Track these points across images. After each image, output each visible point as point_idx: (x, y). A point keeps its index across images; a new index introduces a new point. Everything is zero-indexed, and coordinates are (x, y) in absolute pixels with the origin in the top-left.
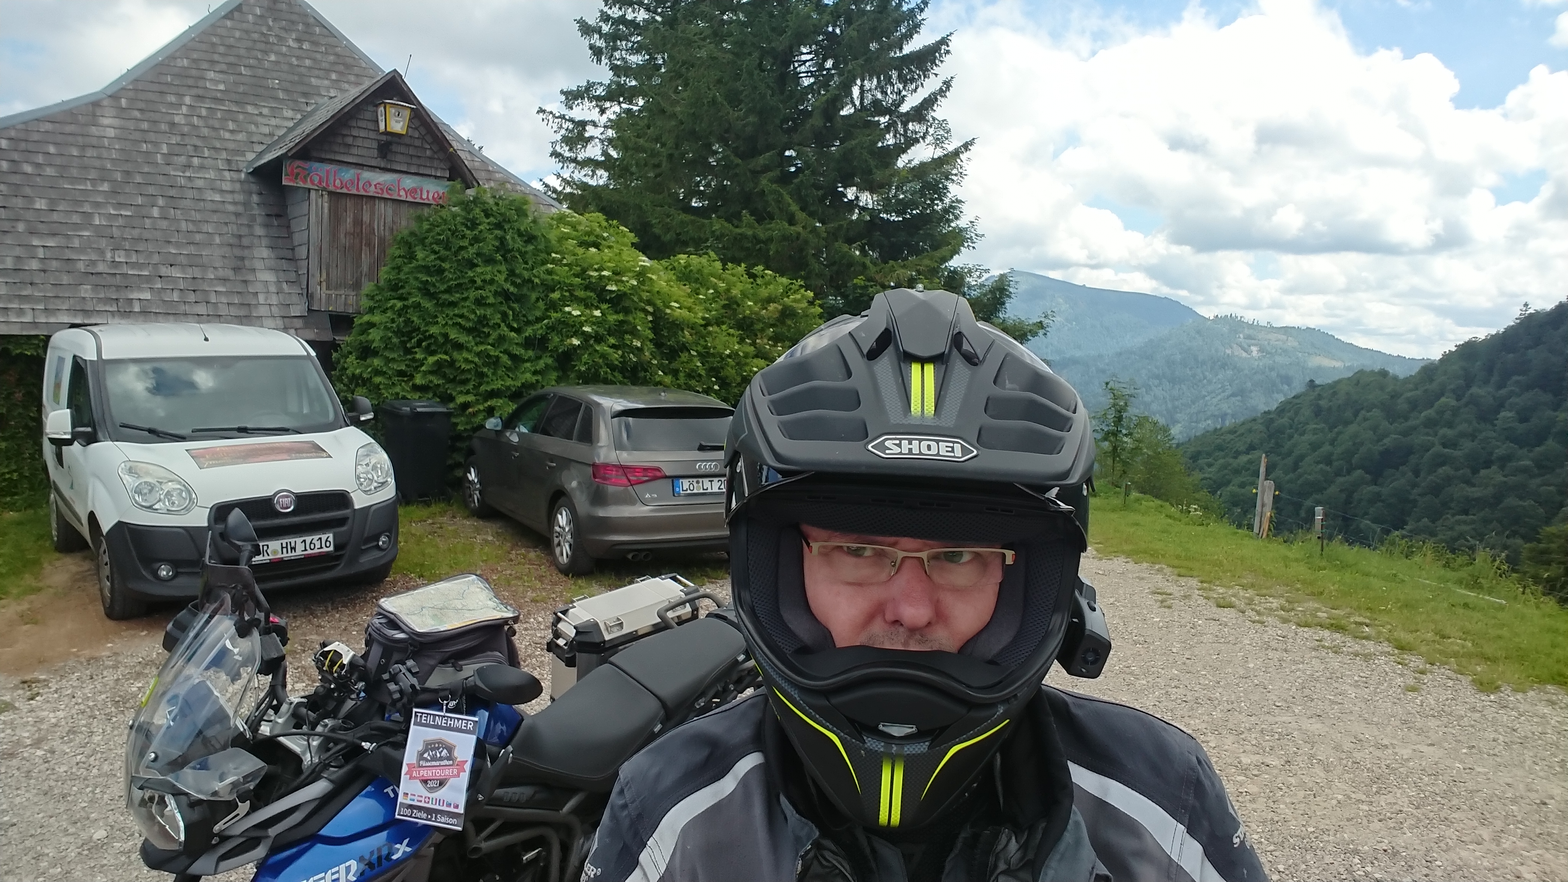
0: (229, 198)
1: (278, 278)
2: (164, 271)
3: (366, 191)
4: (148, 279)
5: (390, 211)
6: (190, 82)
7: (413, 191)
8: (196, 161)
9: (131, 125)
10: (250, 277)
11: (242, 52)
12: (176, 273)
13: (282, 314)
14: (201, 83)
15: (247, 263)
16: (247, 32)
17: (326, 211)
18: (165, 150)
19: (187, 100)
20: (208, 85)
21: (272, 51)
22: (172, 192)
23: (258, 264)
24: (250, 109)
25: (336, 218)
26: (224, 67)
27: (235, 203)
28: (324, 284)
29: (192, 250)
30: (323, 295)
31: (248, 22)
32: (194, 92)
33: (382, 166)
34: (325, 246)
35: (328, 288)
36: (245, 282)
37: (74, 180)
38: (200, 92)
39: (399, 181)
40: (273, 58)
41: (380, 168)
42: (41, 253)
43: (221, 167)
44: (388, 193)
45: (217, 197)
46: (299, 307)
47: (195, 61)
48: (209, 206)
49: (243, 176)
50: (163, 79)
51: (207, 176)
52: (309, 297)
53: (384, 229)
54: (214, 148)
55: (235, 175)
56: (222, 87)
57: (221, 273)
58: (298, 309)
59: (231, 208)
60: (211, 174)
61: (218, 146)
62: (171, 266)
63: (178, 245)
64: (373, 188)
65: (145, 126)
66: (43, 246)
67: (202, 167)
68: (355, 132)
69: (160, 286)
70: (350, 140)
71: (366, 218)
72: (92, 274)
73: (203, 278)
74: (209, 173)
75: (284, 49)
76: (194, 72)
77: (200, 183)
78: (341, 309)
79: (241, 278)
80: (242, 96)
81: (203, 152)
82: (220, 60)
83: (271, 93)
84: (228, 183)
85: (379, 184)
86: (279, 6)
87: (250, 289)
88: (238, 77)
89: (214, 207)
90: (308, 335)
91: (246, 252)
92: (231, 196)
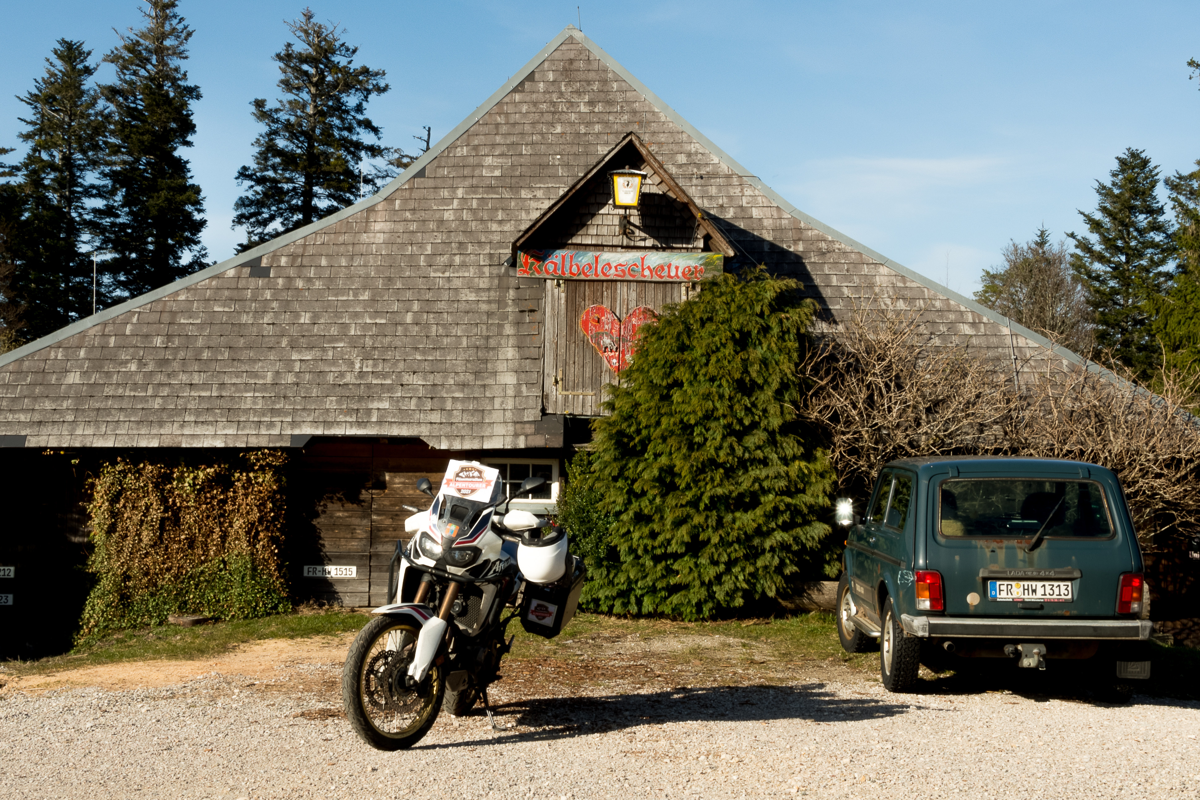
0: (484, 296)
1: (518, 379)
2: (407, 379)
3: (605, 275)
4: (390, 388)
5: (633, 295)
6: (466, 172)
7: (660, 268)
8: (457, 259)
9: (400, 227)
10: (491, 381)
11: (527, 128)
12: (417, 380)
13: (515, 420)
14: (477, 172)
15: (489, 366)
16: (535, 104)
18: (429, 250)
19: (460, 193)
20: (484, 173)
21: (560, 121)
22: (429, 296)
23: (501, 366)
24: (524, 194)
25: (573, 307)
26: (504, 149)
27: (489, 302)
28: (560, 384)
29: (438, 355)
30: (559, 397)
31: (538, 92)
32: (467, 183)
33: (625, 244)
34: (562, 342)
35: (565, 389)
36: (484, 386)
37: (339, 292)
38: (475, 181)
39: (643, 259)
40: (559, 129)
42: (297, 367)
43: (482, 263)
44: (631, 275)
45: (472, 297)
46: (533, 411)
47: (476, 148)
48: (463, 306)
49: (503, 269)
50: (440, 172)
51: (466, 274)
52: (544, 398)
54: (479, 243)
55: (495, 270)
56: (497, 173)
57: (462, 378)
58: (532, 414)
59: (484, 307)
61: (483, 240)
62: (414, 373)
63: (424, 352)
64: (613, 271)
65: (413, 227)
66: (301, 360)
67: (463, 265)
69: (399, 395)
72: (340, 385)
73: (443, 385)
74: (469, 271)
75: (573, 117)
76: (471, 160)
77: (457, 283)
78: (578, 411)
79: (480, 383)
80: (517, 180)
81: (467, 249)
82: (502, 142)
83: (550, 171)
84: (486, 280)
85: (620, 265)
86: (576, 65)
87: (488, 394)
88: (517, 158)
89: (468, 307)
90: (538, 441)
91: (491, 353)
92: (487, 294)
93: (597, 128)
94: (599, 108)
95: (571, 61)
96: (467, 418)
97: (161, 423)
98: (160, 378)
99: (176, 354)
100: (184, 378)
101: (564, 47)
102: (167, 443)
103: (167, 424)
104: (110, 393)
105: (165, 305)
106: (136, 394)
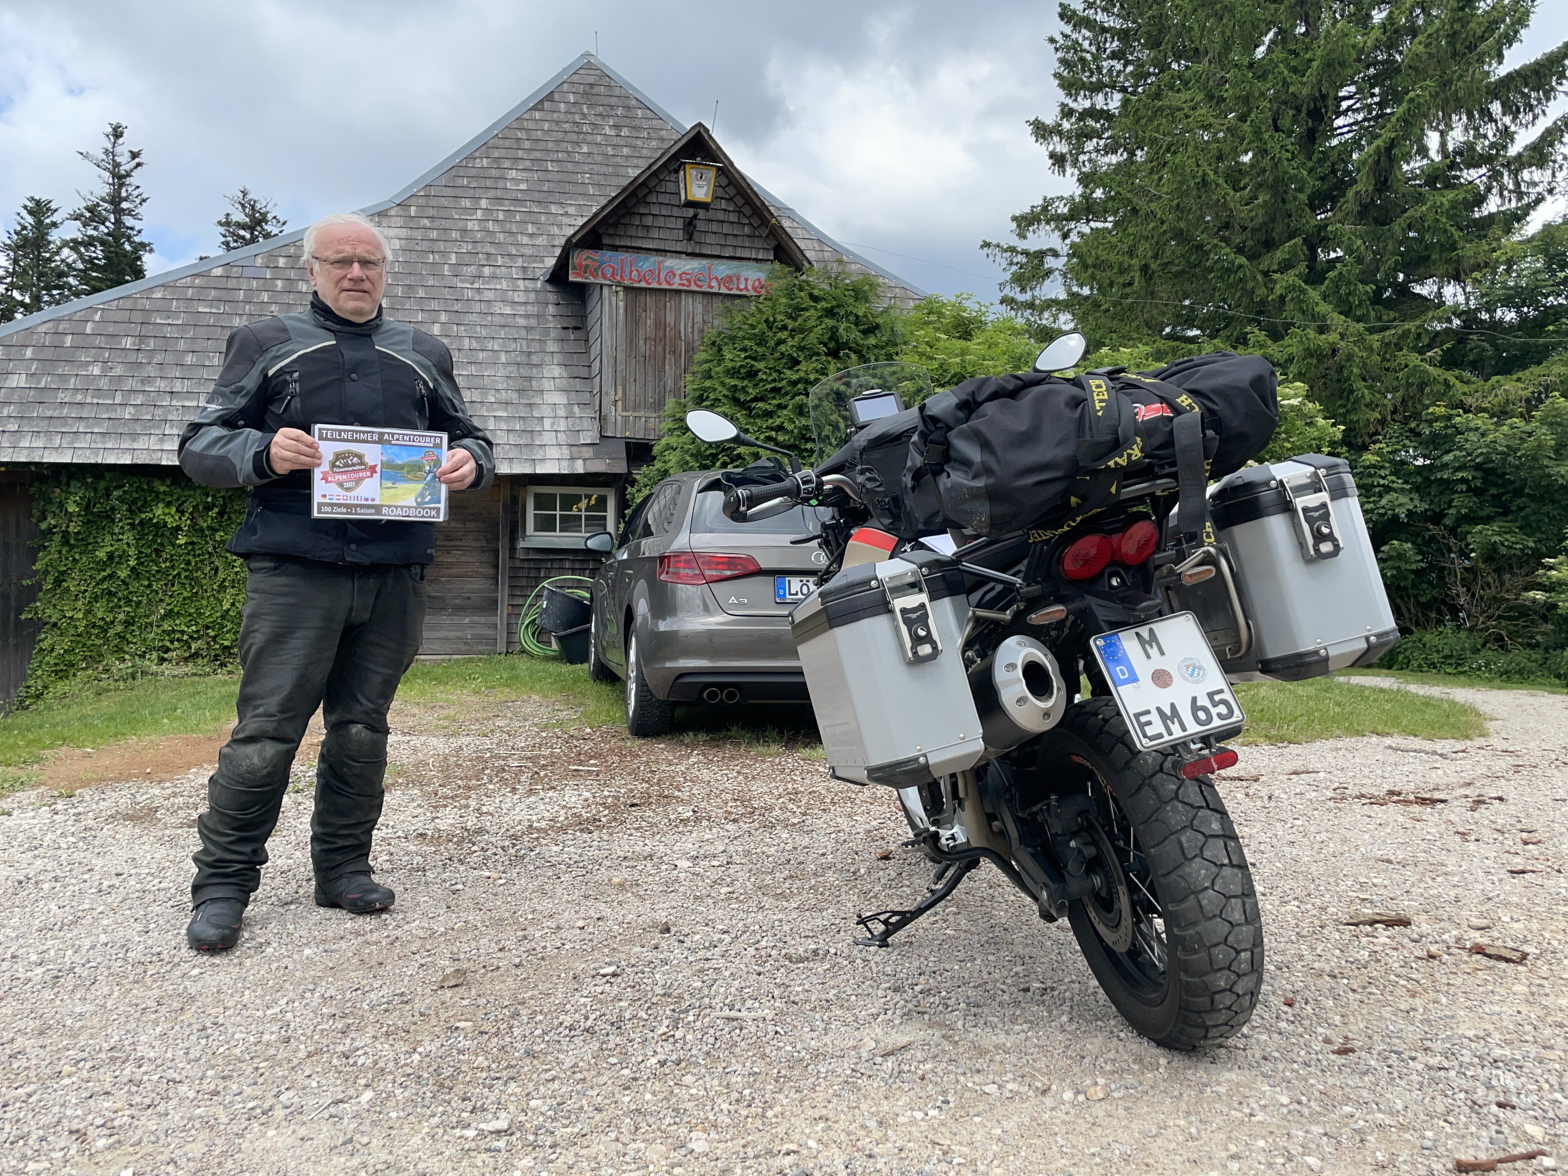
0: (521, 310)
1: (568, 399)
3: (669, 283)
5: (699, 308)
6: (488, 183)
7: (729, 279)
8: (487, 271)
9: (418, 234)
10: (537, 400)
11: (551, 145)
13: (569, 442)
14: (500, 185)
15: (534, 383)
16: (557, 122)
17: (621, 311)
18: (453, 259)
19: (484, 203)
20: (509, 185)
21: (584, 142)
22: (457, 307)
23: (547, 385)
24: (553, 209)
25: (633, 318)
26: (528, 164)
27: (527, 316)
28: (620, 403)
30: (619, 418)
31: (560, 112)
32: (492, 194)
33: (689, 251)
34: (621, 356)
35: (625, 409)
36: (530, 405)
38: (499, 194)
39: (710, 269)
40: (585, 149)
41: (687, 254)
43: (515, 276)
44: (697, 285)
45: (508, 310)
46: (590, 434)
47: (496, 159)
48: (497, 320)
49: (539, 284)
50: (459, 182)
51: (498, 287)
52: (602, 419)
53: (693, 333)
54: (510, 255)
55: (530, 285)
56: (523, 186)
57: (503, 395)
58: (590, 436)
59: (521, 322)
60: (504, 285)
61: (514, 252)
64: (677, 280)
65: (434, 235)
67: (494, 277)
68: (655, 210)
70: (649, 221)
71: (670, 318)
74: (500, 283)
75: (599, 139)
76: (494, 173)
77: (490, 295)
78: (640, 435)
79: (525, 401)
80: (546, 195)
81: (496, 260)
82: (525, 157)
83: (580, 189)
84: (521, 293)
85: (684, 273)
86: (596, 90)
87: (535, 414)
88: (544, 173)
89: (503, 321)
90: (599, 466)
91: (535, 371)
92: (523, 308)
93: (626, 151)
94: (625, 132)
95: (592, 85)
96: (513, 439)
97: (134, 436)
98: (129, 384)
99: (152, 358)
100: (162, 385)
101: (581, 72)
102: (142, 459)
103: (142, 437)
104: (66, 400)
105: (136, 303)
106: (101, 401)
